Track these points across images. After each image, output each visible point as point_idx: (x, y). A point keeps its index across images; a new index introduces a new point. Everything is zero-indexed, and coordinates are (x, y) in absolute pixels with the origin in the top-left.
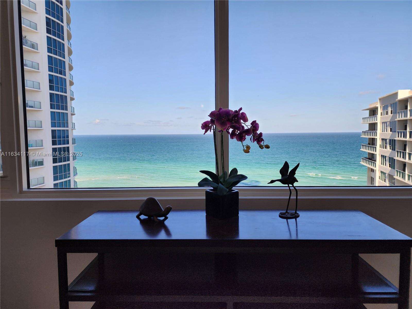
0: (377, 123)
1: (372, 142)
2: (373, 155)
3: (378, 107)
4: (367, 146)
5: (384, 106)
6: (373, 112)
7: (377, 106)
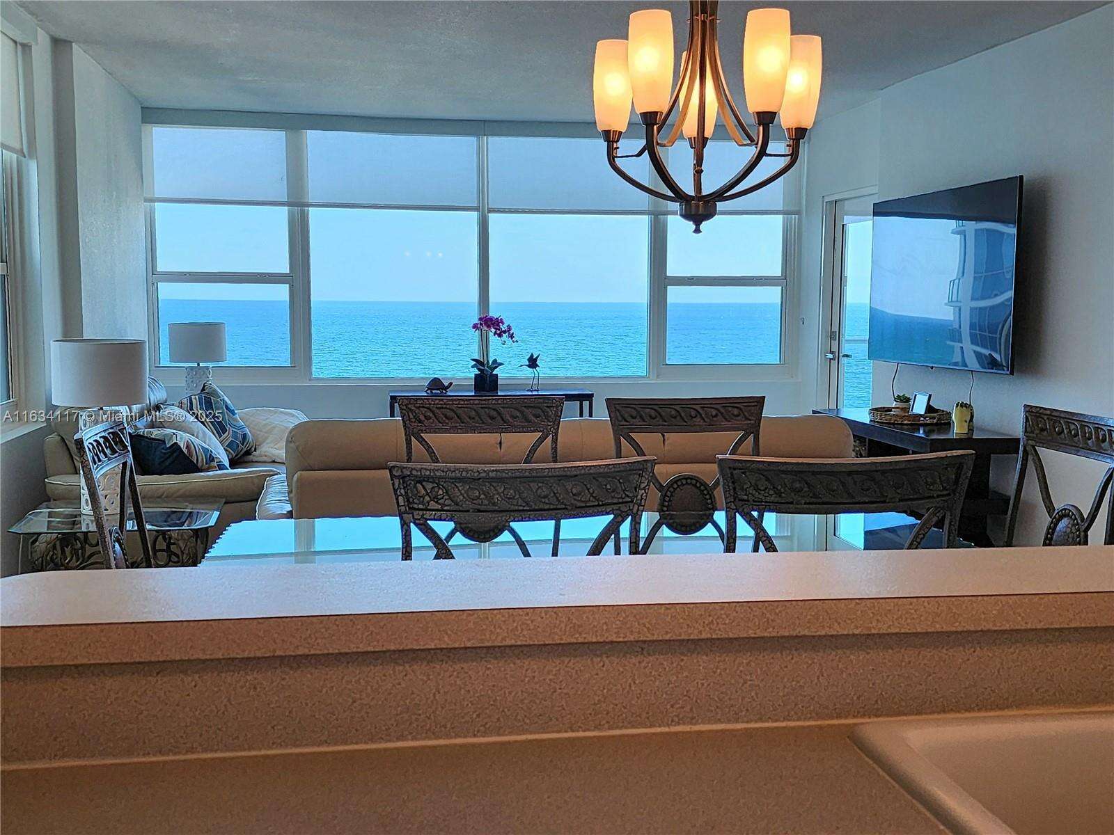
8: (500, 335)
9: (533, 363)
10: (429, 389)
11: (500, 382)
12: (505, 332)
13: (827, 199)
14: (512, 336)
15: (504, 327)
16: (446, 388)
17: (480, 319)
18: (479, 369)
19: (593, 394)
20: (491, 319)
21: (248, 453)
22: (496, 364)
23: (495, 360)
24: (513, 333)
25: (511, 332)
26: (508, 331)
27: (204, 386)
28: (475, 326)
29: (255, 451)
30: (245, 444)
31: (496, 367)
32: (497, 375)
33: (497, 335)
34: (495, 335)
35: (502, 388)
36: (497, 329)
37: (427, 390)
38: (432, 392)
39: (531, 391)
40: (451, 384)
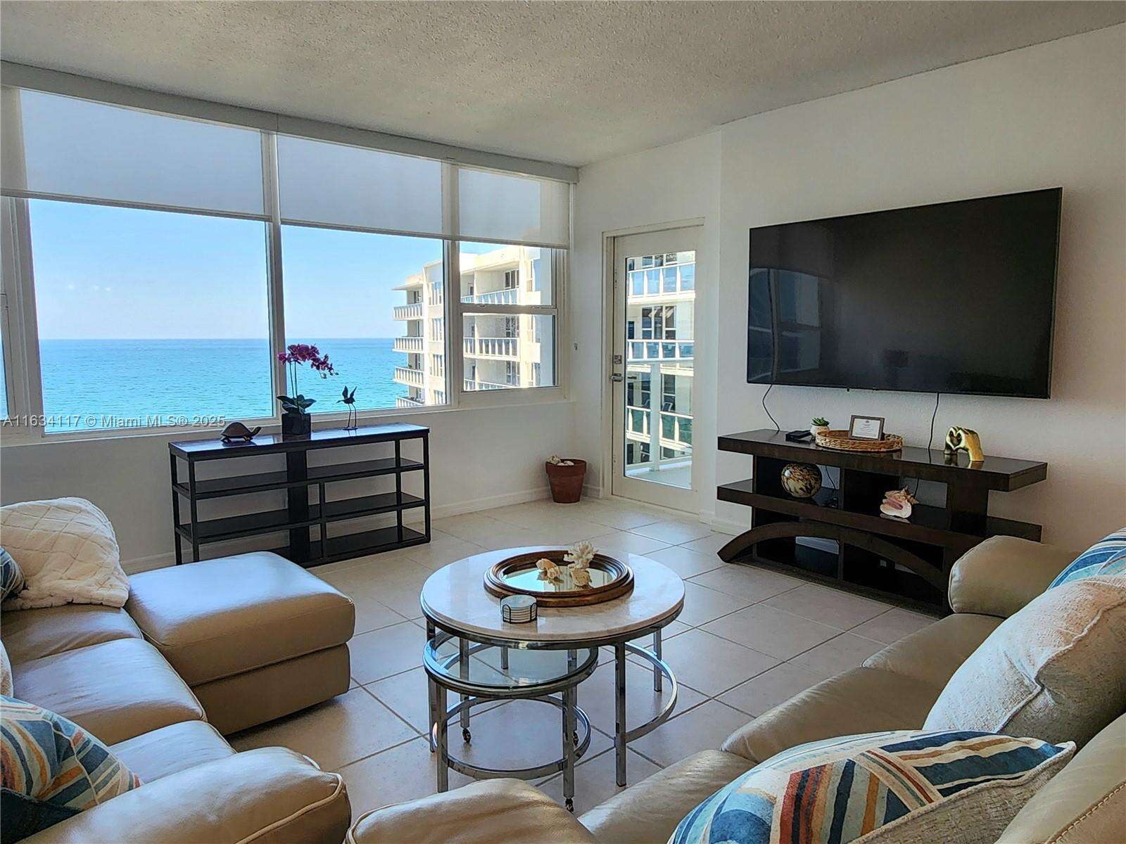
0: (422, 320)
1: (416, 362)
2: (418, 391)
3: (422, 285)
4: (406, 371)
5: (434, 283)
6: (414, 295)
7: (421, 282)
8: (318, 368)
9: (350, 397)
10: (226, 437)
11: (313, 420)
12: (323, 364)
13: (606, 235)
14: (330, 368)
15: (322, 358)
16: (251, 435)
18: (286, 409)
19: (428, 430)
20: (307, 348)
22: (307, 402)
23: (309, 398)
24: (331, 364)
25: (329, 363)
26: (326, 361)
31: (308, 406)
32: (309, 414)
33: (315, 367)
34: (312, 367)
35: (316, 431)
36: (314, 360)
37: (224, 439)
38: (229, 441)
39: (348, 430)
40: (259, 429)
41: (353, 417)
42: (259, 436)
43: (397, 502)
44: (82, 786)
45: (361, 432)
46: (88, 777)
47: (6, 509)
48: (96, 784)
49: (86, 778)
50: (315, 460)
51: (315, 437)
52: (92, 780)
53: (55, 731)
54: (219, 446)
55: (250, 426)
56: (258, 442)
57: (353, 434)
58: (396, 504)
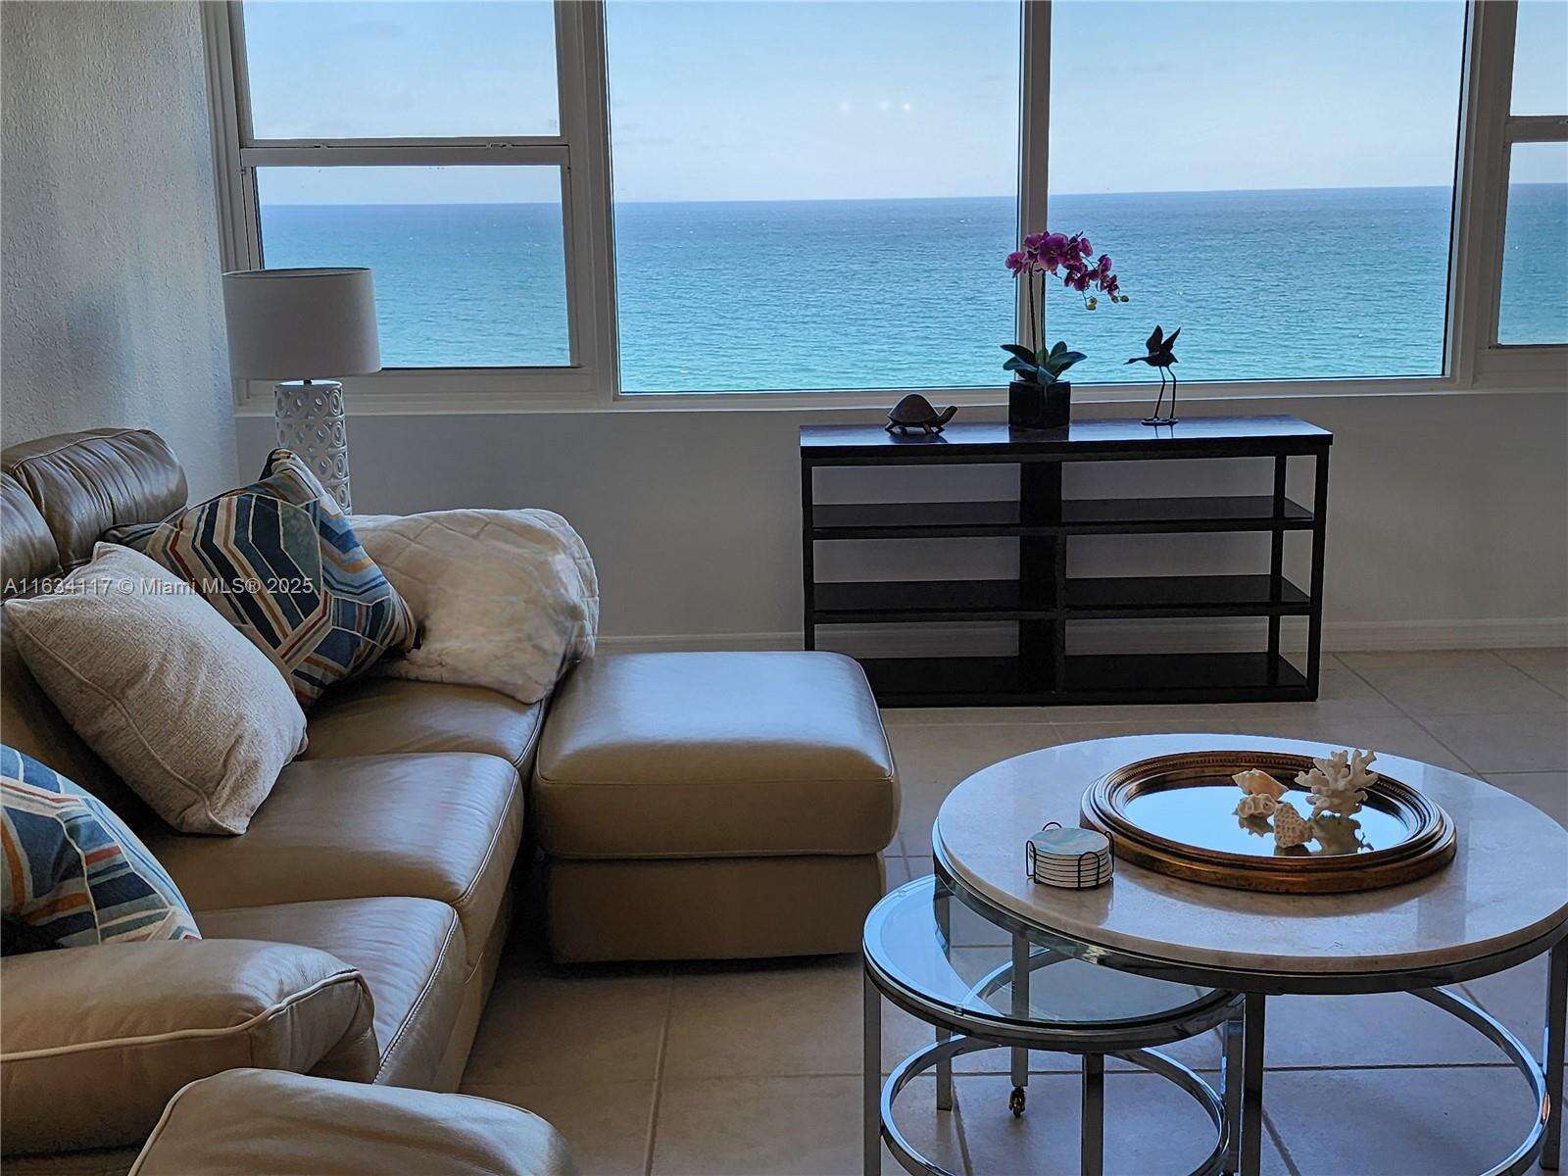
8: (1081, 285)
9: (1160, 352)
10: (896, 423)
11: (1074, 399)
12: (1093, 275)
14: (1111, 286)
15: (1091, 263)
16: (938, 422)
17: (1029, 242)
18: (1021, 373)
19: (1328, 437)
20: (1059, 242)
21: (397, 652)
22: (1065, 357)
23: (1061, 346)
24: (1115, 278)
25: (1110, 274)
26: (1103, 271)
27: (270, 461)
28: (1014, 262)
29: (417, 646)
30: (381, 633)
31: (1066, 366)
32: (1068, 384)
33: (1072, 285)
34: (1067, 284)
35: (1080, 422)
36: (1072, 268)
37: (892, 427)
38: (904, 431)
39: (1156, 425)
40: (952, 410)
41: (1167, 398)
42: (954, 425)
43: (1272, 596)
44: (84, 921)
45: (1183, 432)
46: (95, 914)
47: (426, 517)
48: (105, 925)
49: (91, 913)
50: (1080, 484)
51: (1076, 435)
52: (99, 920)
53: (67, 836)
54: (884, 440)
55: (938, 405)
56: (953, 437)
57: (1165, 434)
58: (1267, 599)
